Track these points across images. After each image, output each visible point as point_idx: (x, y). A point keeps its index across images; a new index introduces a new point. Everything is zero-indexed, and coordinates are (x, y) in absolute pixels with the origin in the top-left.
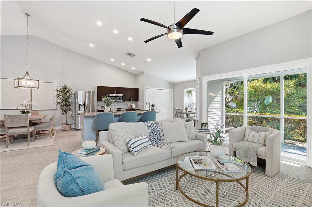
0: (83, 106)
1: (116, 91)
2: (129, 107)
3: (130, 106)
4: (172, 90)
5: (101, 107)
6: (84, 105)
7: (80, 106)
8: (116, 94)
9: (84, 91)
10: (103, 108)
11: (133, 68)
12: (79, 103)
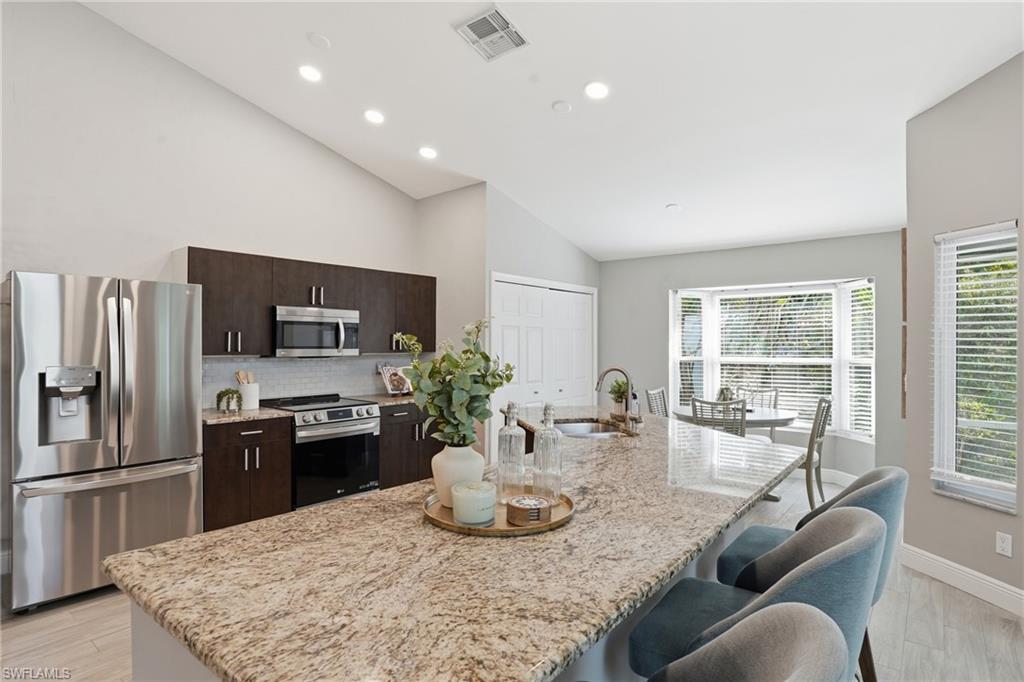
0: (83, 399)
1: (318, 290)
2: (389, 387)
3: (392, 382)
4: (595, 291)
5: (220, 397)
6: (92, 394)
7: (55, 402)
8: (318, 304)
9: (69, 279)
10: (233, 405)
11: (428, 153)
12: (42, 377)
